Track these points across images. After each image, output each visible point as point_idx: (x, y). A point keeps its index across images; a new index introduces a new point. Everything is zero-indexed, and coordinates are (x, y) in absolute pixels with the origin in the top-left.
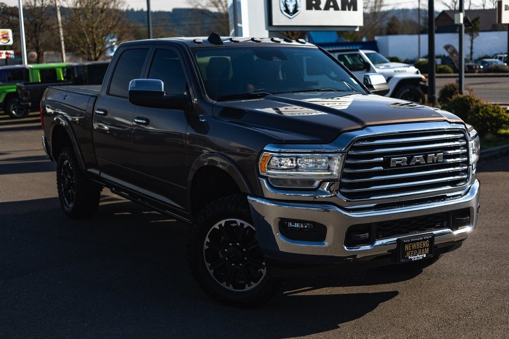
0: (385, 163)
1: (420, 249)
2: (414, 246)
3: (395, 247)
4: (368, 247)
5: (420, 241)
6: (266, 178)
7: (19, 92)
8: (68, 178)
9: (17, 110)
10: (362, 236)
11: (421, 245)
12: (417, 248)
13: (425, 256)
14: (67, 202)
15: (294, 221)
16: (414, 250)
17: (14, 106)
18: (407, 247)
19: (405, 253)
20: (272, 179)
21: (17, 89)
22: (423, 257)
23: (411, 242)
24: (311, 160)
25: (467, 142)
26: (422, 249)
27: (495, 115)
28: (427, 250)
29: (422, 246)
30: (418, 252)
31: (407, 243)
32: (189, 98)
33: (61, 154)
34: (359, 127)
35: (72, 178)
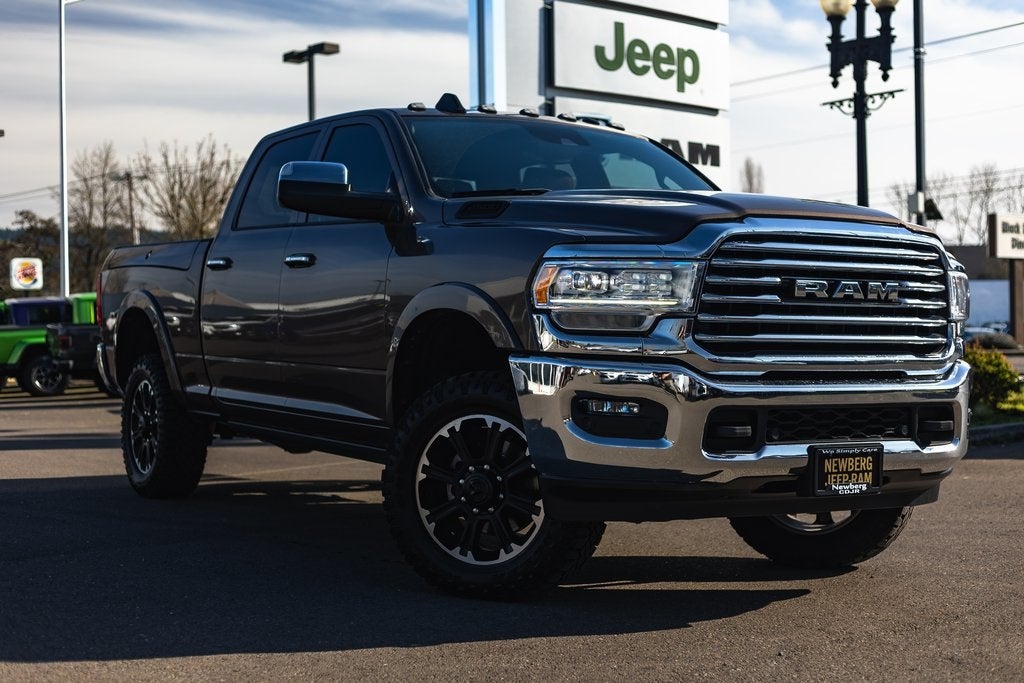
0: (785, 290)
1: (854, 471)
2: (843, 465)
3: (804, 463)
4: (751, 457)
5: (854, 455)
6: (547, 312)
7: (52, 340)
8: (145, 417)
9: (44, 380)
10: (739, 429)
11: (857, 464)
12: (849, 470)
13: (864, 488)
14: (139, 466)
15: (603, 398)
16: (843, 472)
17: (39, 372)
18: (828, 465)
19: (824, 477)
20: (559, 315)
21: (47, 337)
22: (861, 490)
23: (835, 455)
24: (637, 277)
25: (946, 271)
26: (858, 473)
27: (991, 369)
28: (869, 478)
29: (859, 467)
30: (850, 478)
31: (828, 456)
32: (396, 200)
33: (134, 370)
34: (734, 216)
35: (152, 412)
